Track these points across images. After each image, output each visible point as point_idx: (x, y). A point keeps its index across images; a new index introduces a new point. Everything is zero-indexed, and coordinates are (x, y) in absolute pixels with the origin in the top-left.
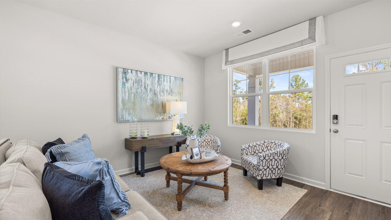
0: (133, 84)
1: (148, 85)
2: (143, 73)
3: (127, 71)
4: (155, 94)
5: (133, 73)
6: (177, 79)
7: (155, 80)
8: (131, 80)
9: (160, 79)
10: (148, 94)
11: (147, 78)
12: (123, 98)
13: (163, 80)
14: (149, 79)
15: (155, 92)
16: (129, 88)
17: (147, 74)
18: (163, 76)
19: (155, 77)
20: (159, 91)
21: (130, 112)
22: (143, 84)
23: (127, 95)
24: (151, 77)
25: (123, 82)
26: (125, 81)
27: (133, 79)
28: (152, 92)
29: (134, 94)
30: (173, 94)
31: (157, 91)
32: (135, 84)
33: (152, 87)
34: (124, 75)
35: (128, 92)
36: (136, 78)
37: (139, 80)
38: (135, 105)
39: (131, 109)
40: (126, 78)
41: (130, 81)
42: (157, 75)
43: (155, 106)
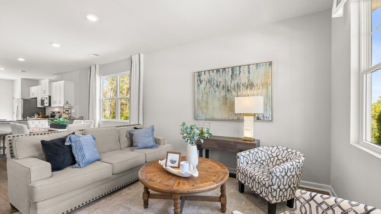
0: (206, 84)
1: (220, 82)
2: (215, 71)
3: (201, 74)
4: (228, 90)
5: (206, 74)
6: (260, 66)
7: (229, 74)
8: (205, 81)
9: (235, 73)
10: (221, 92)
11: (219, 76)
12: (198, 98)
13: (238, 72)
14: (221, 76)
15: (228, 88)
16: (203, 89)
17: (219, 71)
18: (238, 68)
19: (228, 71)
20: (233, 87)
21: (203, 110)
22: (215, 82)
23: (201, 95)
24: (224, 73)
25: (198, 84)
26: (199, 83)
27: (206, 80)
28: (225, 90)
29: (207, 94)
30: (253, 88)
31: (230, 87)
32: (207, 84)
33: (225, 84)
34: (198, 78)
35: (202, 92)
36: (209, 78)
37: (211, 79)
38: (207, 104)
39: (205, 109)
40: (200, 80)
41: (203, 82)
42: (230, 69)
43: (228, 104)
